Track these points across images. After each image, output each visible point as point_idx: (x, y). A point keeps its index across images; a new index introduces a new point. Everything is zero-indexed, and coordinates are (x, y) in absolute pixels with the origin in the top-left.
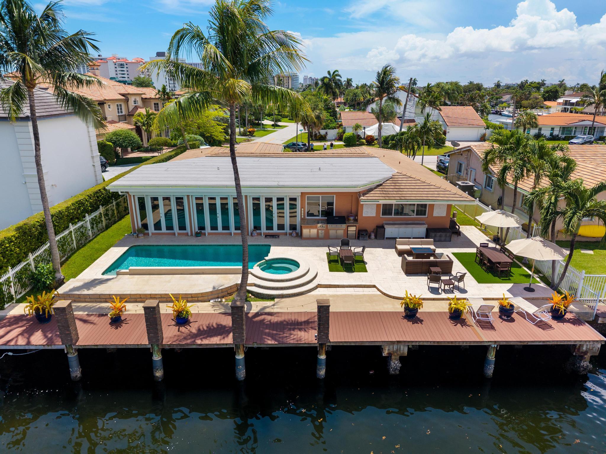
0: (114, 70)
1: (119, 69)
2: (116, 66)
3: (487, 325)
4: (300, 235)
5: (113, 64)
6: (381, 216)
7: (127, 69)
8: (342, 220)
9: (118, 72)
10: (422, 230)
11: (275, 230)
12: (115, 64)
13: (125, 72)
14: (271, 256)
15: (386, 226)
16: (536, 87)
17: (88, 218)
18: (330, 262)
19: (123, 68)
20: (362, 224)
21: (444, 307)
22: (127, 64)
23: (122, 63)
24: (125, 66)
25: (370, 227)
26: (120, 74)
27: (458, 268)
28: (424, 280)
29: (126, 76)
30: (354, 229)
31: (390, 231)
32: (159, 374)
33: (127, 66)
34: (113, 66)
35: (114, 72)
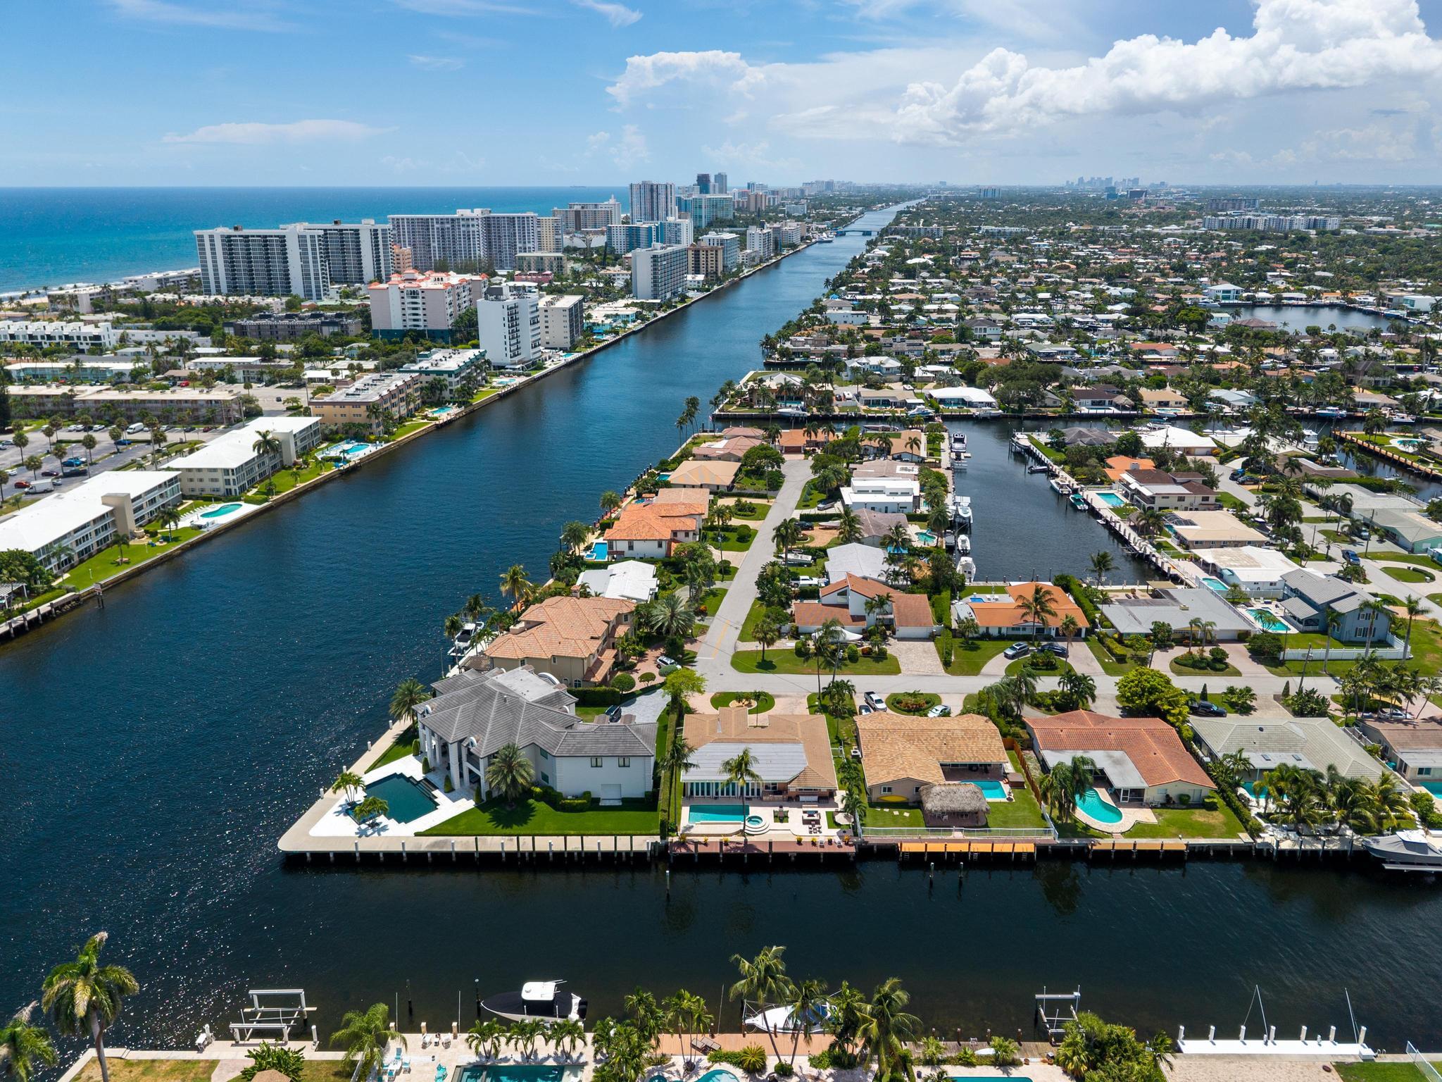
0: (399, 301)
1: (408, 300)
2: (402, 295)
3: (822, 847)
4: (761, 799)
5: (399, 291)
6: (798, 791)
7: (424, 301)
8: (780, 793)
9: (407, 306)
10: (815, 798)
12: (402, 292)
13: (420, 306)
14: (751, 814)
16: (1196, 321)
18: (775, 817)
19: (416, 298)
20: (789, 794)
21: (810, 839)
22: (423, 292)
23: (415, 290)
24: (421, 295)
25: (793, 795)
27: (824, 822)
28: (807, 827)
29: (420, 312)
30: (785, 797)
31: (802, 798)
33: (423, 295)
34: (398, 295)
35: (399, 307)
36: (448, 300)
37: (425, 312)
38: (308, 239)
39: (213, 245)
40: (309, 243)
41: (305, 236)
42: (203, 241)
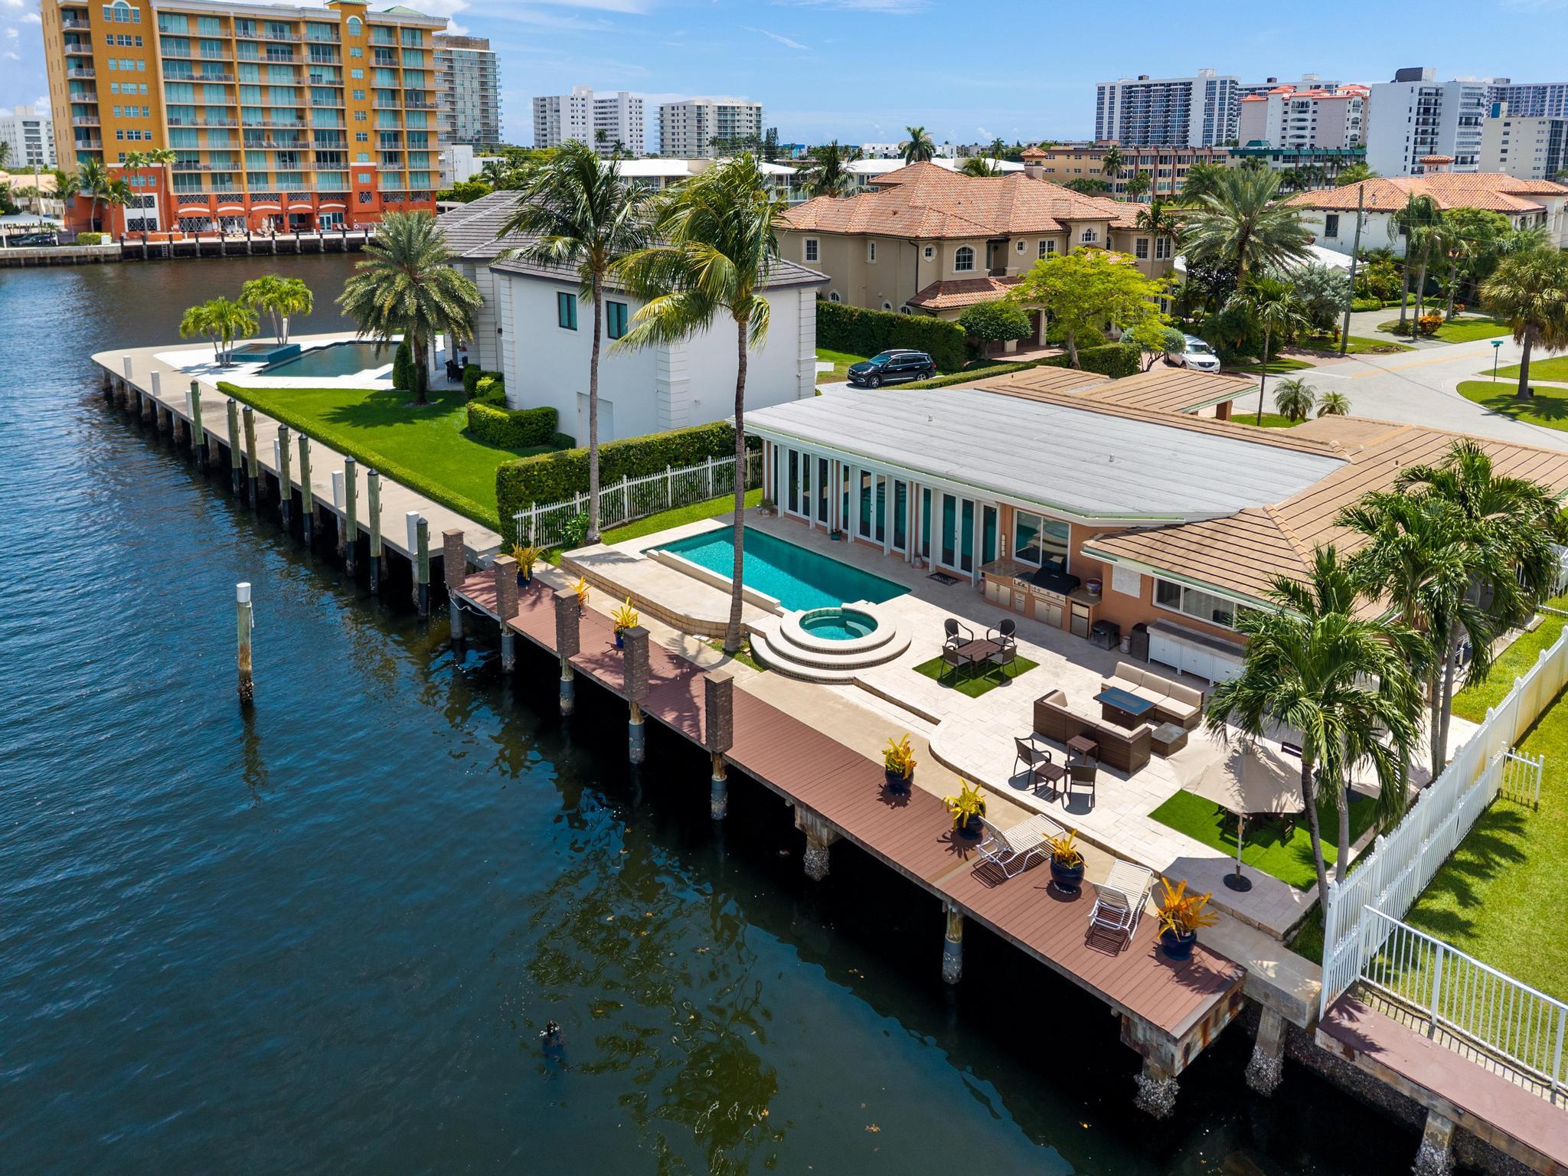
0: (1280, 116)
1: (1292, 115)
2: (1286, 108)
5: (1282, 103)
6: (1155, 602)
7: (1315, 116)
8: (1063, 583)
9: (1290, 124)
11: (957, 568)
12: (1287, 104)
13: (1308, 124)
15: (1149, 629)
17: (710, 464)
19: (1305, 112)
20: (1104, 607)
22: (1315, 103)
23: (1305, 100)
24: (1311, 108)
25: (1127, 620)
26: (1292, 128)
29: (1307, 133)
30: (1083, 612)
31: (1159, 644)
32: (565, 704)
33: (1315, 108)
34: (1280, 108)
35: (1279, 125)
36: (1353, 115)
37: (1313, 133)
38: (1218, 86)
39: (1112, 98)
40: (1218, 91)
41: (1214, 82)
42: (1103, 94)
